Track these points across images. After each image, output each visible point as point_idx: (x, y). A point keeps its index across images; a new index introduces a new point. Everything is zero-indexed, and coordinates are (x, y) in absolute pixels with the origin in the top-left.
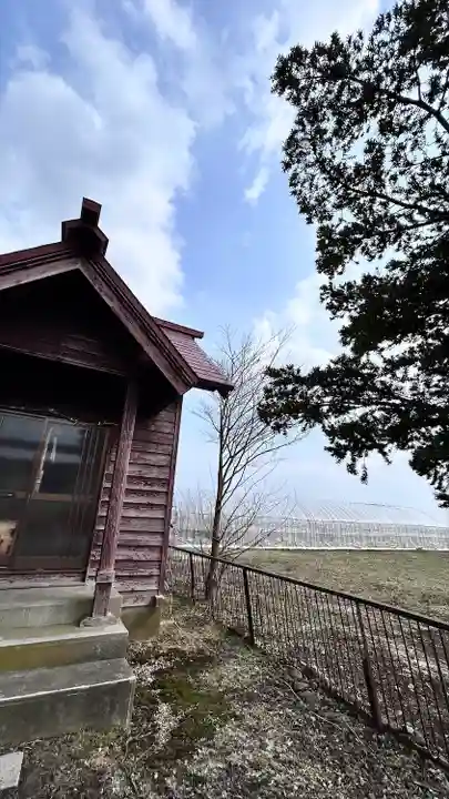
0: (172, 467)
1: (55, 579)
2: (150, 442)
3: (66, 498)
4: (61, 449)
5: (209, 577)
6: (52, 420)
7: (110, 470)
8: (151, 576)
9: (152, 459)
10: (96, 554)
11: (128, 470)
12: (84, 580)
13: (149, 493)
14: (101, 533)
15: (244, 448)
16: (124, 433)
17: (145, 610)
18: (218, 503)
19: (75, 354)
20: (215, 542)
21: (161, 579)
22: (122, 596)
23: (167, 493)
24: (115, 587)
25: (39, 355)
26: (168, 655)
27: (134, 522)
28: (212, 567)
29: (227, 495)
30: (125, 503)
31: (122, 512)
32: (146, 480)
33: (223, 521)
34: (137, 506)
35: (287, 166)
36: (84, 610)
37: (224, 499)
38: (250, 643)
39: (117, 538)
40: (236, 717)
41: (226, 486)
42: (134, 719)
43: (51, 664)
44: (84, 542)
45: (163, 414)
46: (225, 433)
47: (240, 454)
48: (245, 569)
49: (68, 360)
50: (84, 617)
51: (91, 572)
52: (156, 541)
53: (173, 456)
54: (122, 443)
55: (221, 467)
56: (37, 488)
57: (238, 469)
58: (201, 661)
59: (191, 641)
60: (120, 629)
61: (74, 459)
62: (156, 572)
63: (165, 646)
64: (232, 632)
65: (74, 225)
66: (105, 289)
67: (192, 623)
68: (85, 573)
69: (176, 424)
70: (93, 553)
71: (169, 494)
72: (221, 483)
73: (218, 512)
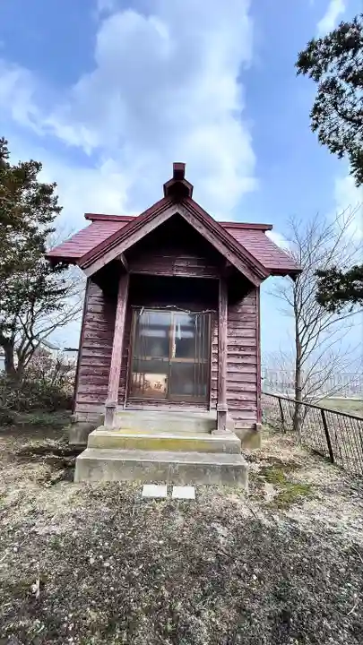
0: (257, 337)
1: (193, 408)
2: (239, 321)
3: (191, 360)
4: (184, 328)
5: (295, 415)
6: (175, 312)
7: (215, 342)
8: (250, 411)
9: (243, 332)
10: (214, 395)
11: (226, 341)
12: (208, 410)
13: (243, 356)
14: (215, 383)
15: (316, 319)
16: (221, 317)
17: (250, 432)
18: (298, 362)
19: (183, 269)
20: (298, 391)
21: (259, 414)
22: (234, 421)
23: (256, 356)
24: (228, 415)
25: (163, 274)
26: (269, 460)
27: (235, 375)
28: (297, 408)
29: (305, 356)
30: (229, 363)
31: (226, 369)
32: (240, 348)
33: (303, 376)
34: (236, 364)
35: (316, 126)
36: (213, 426)
37: (303, 359)
38: (331, 460)
39: (226, 386)
40: (319, 499)
41: (303, 349)
42: (250, 486)
43: (201, 451)
44: (206, 388)
45: (246, 300)
46: (299, 307)
47: (314, 324)
48: (323, 410)
49: (180, 274)
50: (213, 429)
51: (212, 405)
52: (253, 388)
53: (257, 330)
54: (221, 325)
55: (298, 335)
56: (174, 355)
57: (313, 335)
58: (292, 466)
59: (285, 455)
60: (235, 439)
61: (189, 334)
62: (255, 408)
63: (267, 455)
64: (315, 452)
65: (171, 184)
66: (195, 220)
67: (284, 444)
68: (209, 406)
69: (257, 306)
70: (211, 394)
71: (257, 357)
72: (299, 347)
73: (298, 369)
